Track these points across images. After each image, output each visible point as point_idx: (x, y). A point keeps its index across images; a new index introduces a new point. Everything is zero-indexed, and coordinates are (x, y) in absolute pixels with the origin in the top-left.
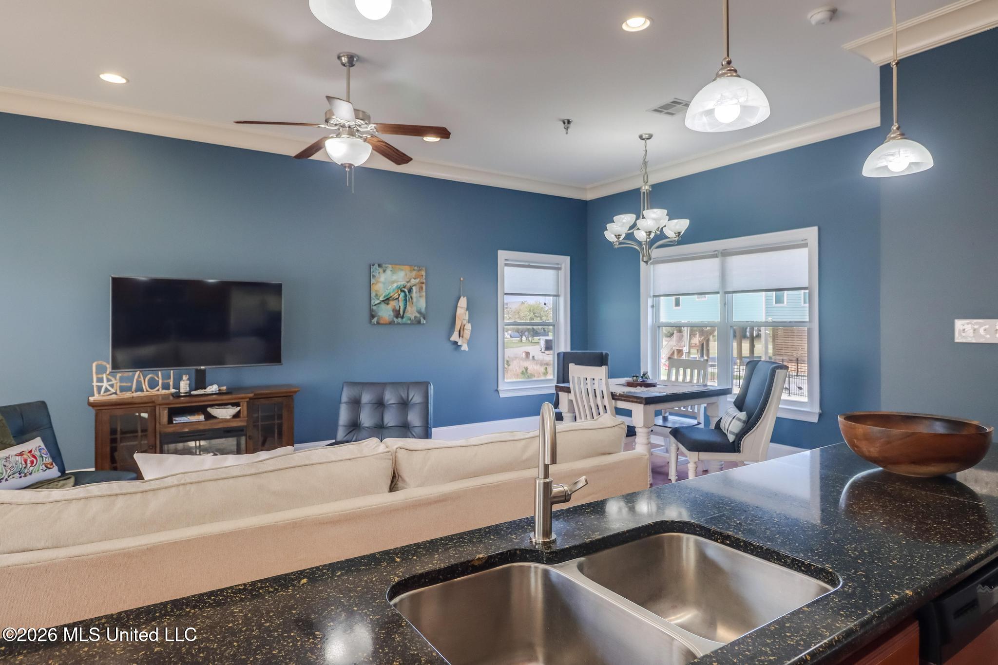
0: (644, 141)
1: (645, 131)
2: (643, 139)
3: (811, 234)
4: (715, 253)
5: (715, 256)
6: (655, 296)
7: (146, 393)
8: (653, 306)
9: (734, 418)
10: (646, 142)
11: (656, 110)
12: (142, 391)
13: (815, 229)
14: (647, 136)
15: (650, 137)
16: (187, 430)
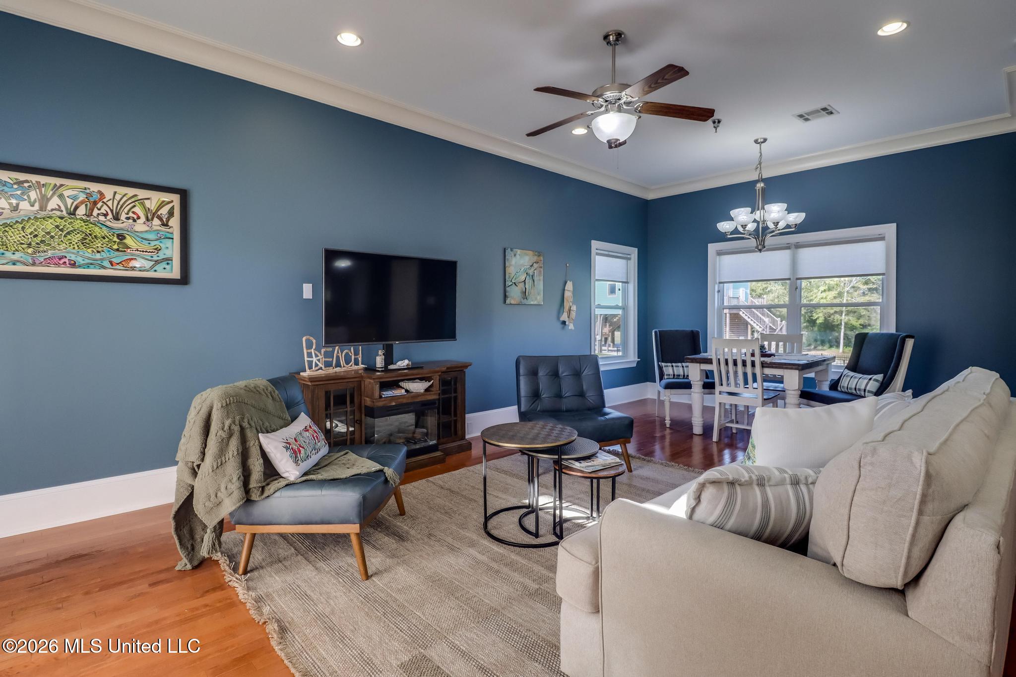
0: (759, 145)
1: (760, 136)
2: (759, 143)
3: (890, 230)
4: (788, 245)
5: (788, 248)
6: (720, 283)
7: (343, 369)
8: (719, 291)
9: (851, 377)
10: (760, 146)
11: (801, 116)
12: (341, 367)
13: (894, 225)
14: (762, 140)
15: (765, 140)
16: (394, 404)
